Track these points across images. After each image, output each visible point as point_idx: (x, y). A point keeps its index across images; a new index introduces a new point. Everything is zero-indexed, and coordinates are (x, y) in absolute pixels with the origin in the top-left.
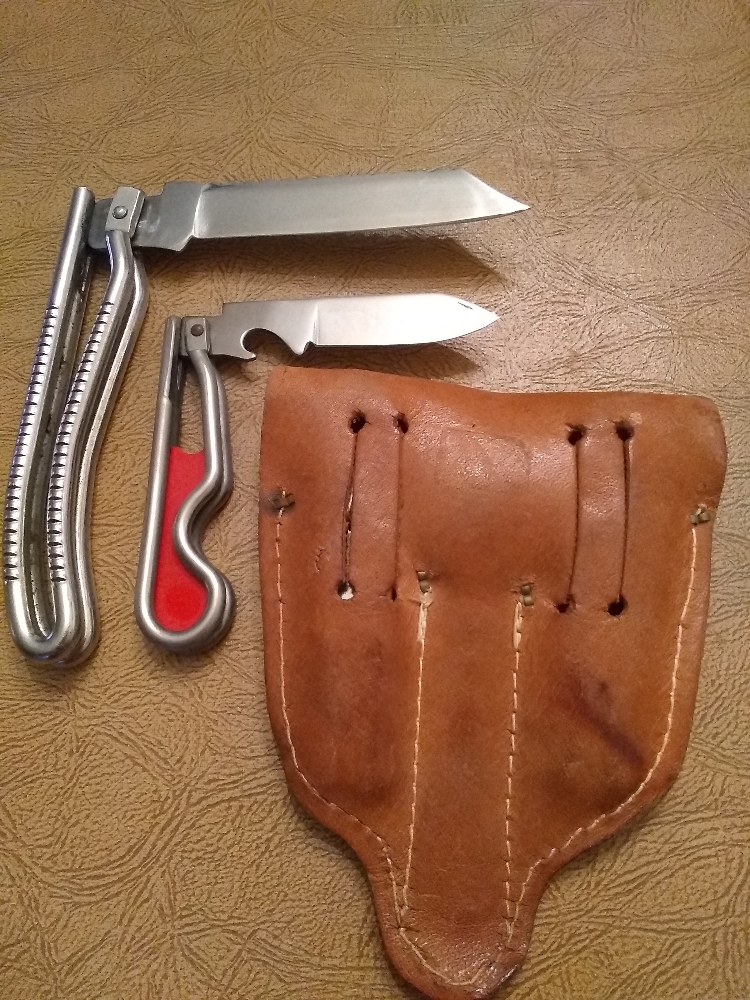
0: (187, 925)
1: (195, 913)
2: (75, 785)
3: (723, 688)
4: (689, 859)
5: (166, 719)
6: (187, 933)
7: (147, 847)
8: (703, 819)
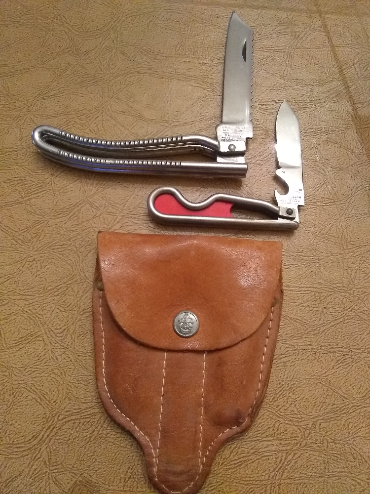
0: (56, 469)
1: (58, 465)
2: (11, 409)
3: (284, 386)
4: (261, 456)
5: (49, 383)
6: (54, 473)
7: (40, 437)
8: (269, 441)
